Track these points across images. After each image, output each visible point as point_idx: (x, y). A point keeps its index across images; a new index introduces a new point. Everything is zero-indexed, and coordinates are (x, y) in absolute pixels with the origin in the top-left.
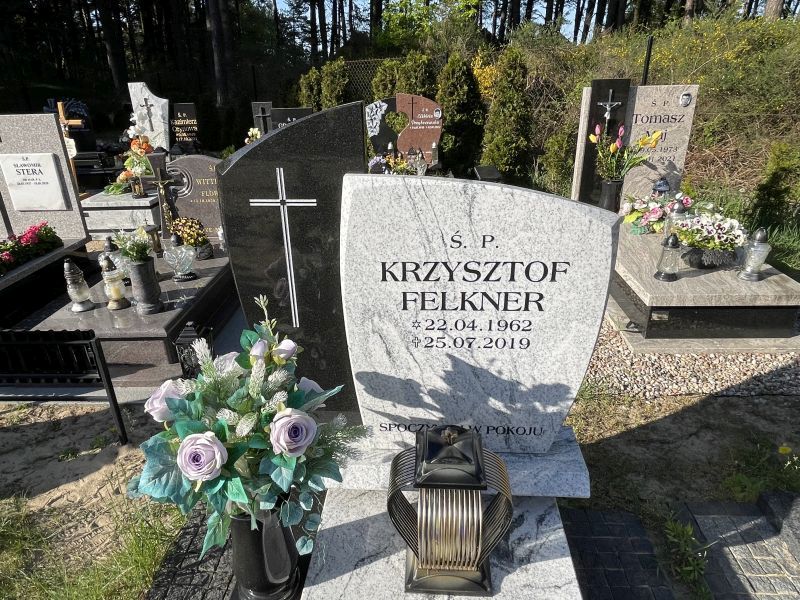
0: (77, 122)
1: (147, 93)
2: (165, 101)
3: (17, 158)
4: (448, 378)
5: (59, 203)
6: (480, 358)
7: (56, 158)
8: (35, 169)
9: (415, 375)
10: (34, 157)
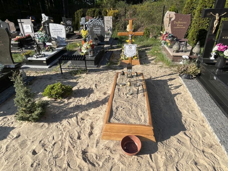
0: (33, 20)
1: (45, 16)
2: (48, 17)
3: (26, 25)
4: (57, 37)
5: (31, 32)
6: (59, 36)
7: (31, 25)
8: (28, 27)
9: (55, 37)
10: (28, 25)
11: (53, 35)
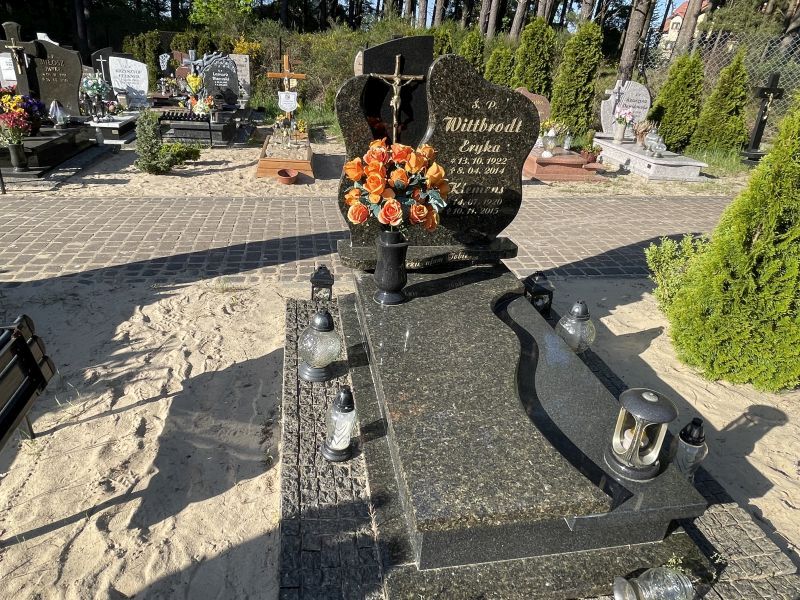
4: (127, 88)
6: (131, 85)
9: (122, 88)
11: (117, 83)
